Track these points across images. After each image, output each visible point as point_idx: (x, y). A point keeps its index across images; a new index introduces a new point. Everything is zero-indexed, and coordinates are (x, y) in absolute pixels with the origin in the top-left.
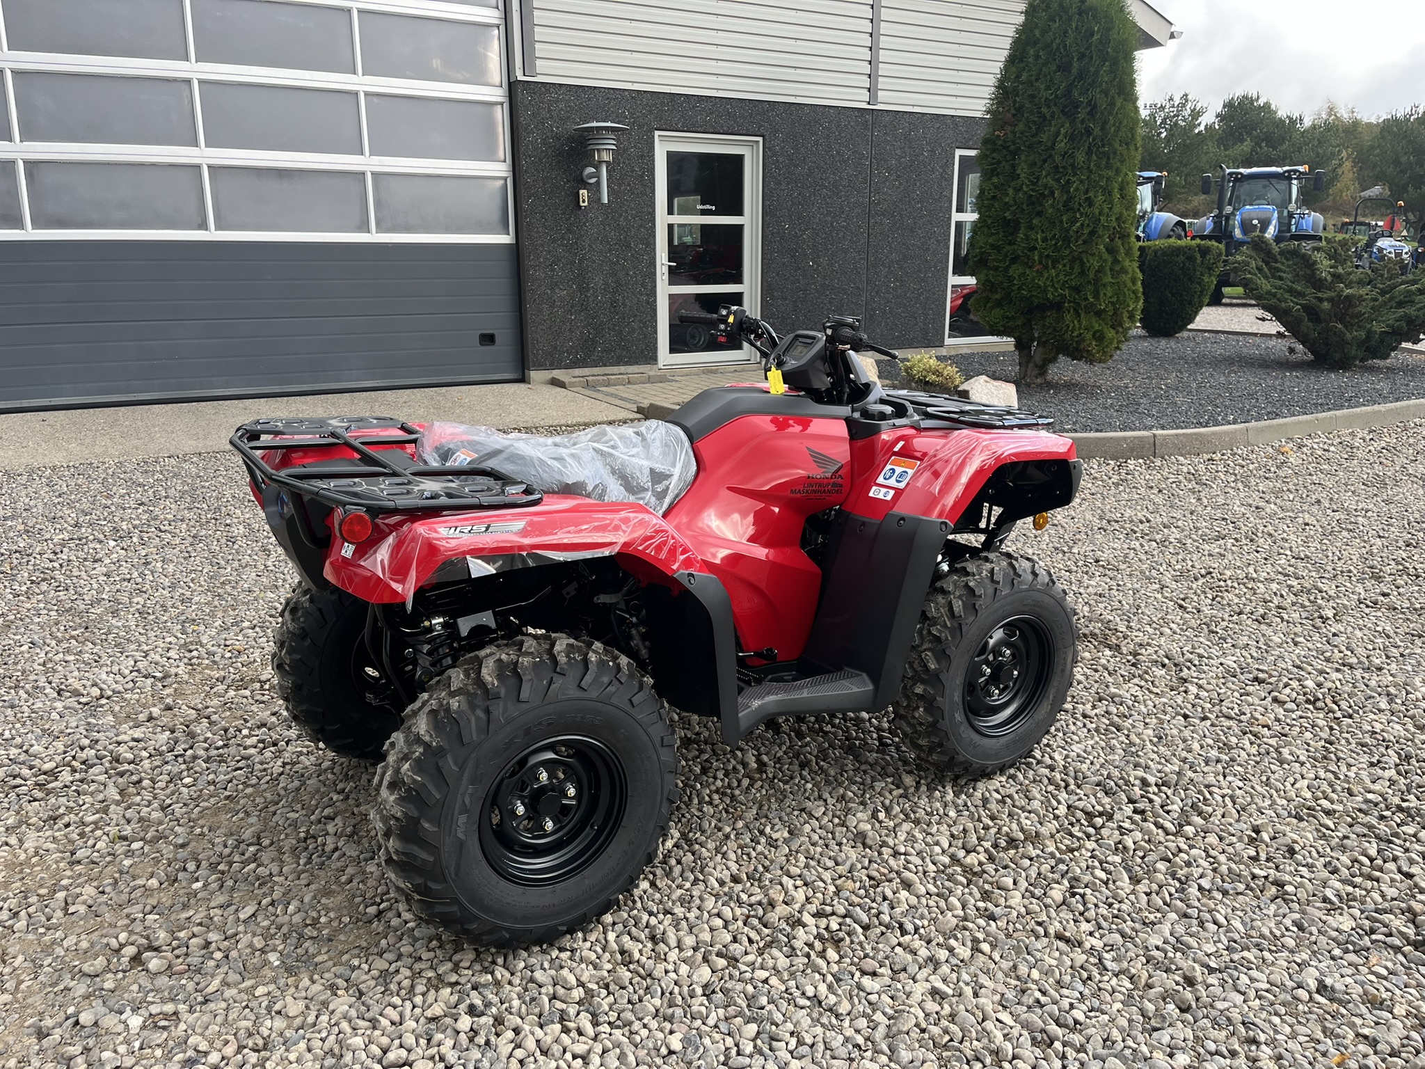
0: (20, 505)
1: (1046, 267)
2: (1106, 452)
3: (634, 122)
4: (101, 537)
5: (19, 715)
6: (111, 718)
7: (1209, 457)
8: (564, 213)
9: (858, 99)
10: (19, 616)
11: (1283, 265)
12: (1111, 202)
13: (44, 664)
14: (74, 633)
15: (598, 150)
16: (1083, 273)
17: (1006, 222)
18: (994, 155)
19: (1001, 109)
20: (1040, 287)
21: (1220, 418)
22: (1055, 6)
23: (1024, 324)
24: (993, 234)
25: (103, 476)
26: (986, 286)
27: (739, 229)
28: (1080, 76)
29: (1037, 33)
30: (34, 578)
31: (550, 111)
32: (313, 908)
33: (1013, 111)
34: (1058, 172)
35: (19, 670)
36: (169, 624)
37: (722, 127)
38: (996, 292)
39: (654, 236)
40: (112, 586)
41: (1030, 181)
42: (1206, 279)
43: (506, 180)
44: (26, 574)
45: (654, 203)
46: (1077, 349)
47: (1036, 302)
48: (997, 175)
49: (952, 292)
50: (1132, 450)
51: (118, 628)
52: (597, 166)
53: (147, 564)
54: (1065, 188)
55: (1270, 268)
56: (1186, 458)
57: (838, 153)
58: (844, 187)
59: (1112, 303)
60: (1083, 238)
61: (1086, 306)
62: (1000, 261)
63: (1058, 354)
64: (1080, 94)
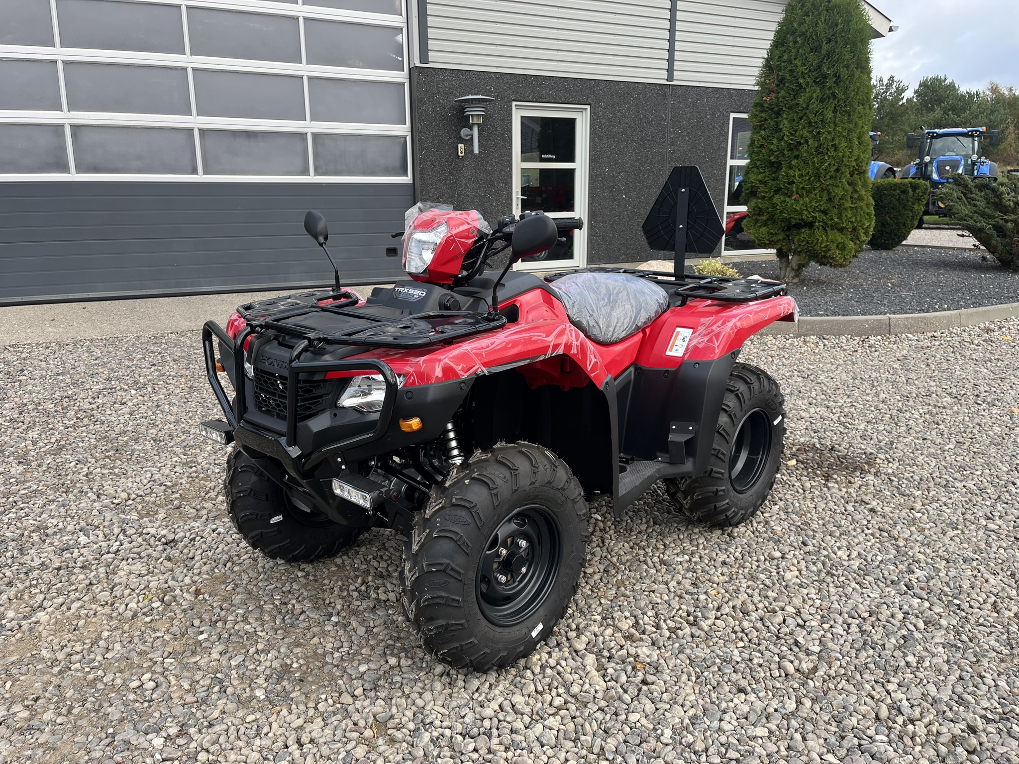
0: (67, 365)
1: (801, 196)
2: (852, 331)
3: (497, 96)
4: (126, 387)
5: (69, 512)
6: (135, 514)
7: (931, 334)
8: (447, 161)
9: (659, 77)
10: (68, 442)
11: (978, 196)
12: (851, 147)
13: (87, 475)
14: (107, 454)
15: (472, 115)
16: (830, 200)
17: (772, 164)
18: (762, 115)
19: (768, 81)
20: (797, 211)
21: (937, 307)
22: (809, 5)
23: (784, 239)
24: (762, 173)
25: (126, 346)
26: (757, 212)
27: (572, 172)
29: (795, 25)
30: (79, 416)
31: (438, 88)
32: (288, 657)
33: (776, 82)
34: (811, 126)
35: (69, 480)
36: (174, 448)
37: (560, 99)
38: (763, 215)
39: (511, 178)
40: (135, 422)
41: (790, 133)
42: (916, 207)
43: (406, 138)
44: (73, 413)
45: (511, 153)
46: (824, 257)
47: (793, 222)
48: (764, 129)
49: (727, 218)
50: (872, 329)
51: (139, 450)
52: (471, 128)
53: (158, 406)
54: (817, 137)
55: (967, 198)
56: (914, 336)
57: (644, 116)
58: (649, 141)
59: (851, 222)
60: (830, 174)
61: (831, 225)
62: (767, 192)
63: (809, 260)
64: (828, 69)
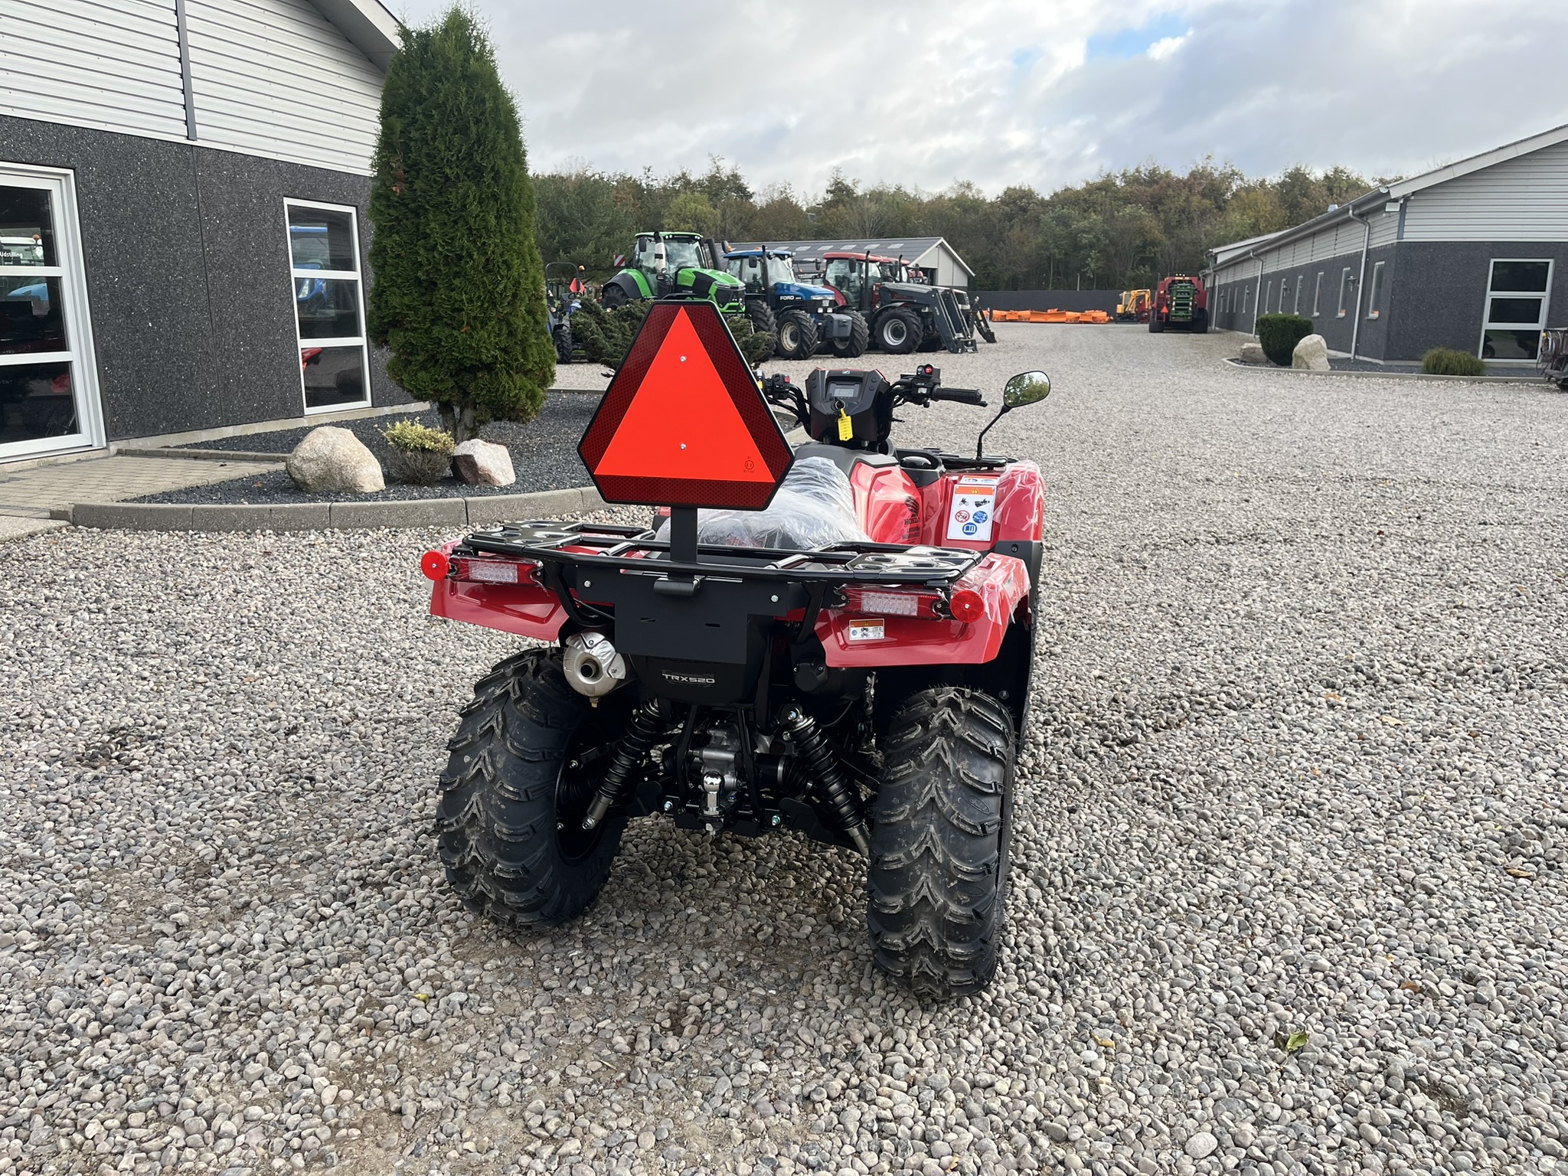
1: (474, 328)
9: (176, 133)
17: (420, 283)
18: (391, 211)
20: (473, 349)
27: (55, 282)
28: (479, 140)
34: (472, 234)
38: (418, 355)
48: (398, 233)
54: (482, 250)
57: (161, 193)
58: (174, 234)
